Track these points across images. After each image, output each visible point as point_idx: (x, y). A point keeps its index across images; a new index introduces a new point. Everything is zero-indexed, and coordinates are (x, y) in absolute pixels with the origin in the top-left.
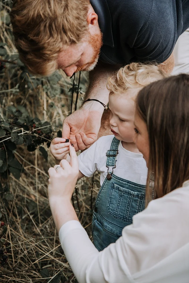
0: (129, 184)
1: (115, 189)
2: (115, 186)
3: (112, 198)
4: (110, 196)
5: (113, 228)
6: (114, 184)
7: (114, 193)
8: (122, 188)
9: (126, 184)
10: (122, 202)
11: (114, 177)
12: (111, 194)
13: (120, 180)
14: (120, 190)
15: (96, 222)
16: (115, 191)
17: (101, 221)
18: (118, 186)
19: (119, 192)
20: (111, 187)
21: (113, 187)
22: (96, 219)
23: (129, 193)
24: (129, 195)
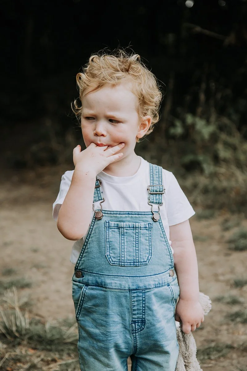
1: (113, 228)
2: (111, 224)
3: (111, 242)
4: (108, 239)
6: (109, 222)
7: (112, 233)
8: (122, 223)
9: (126, 217)
10: (127, 241)
11: (107, 214)
12: (108, 236)
13: (116, 214)
14: (121, 228)
15: (85, 290)
16: (112, 231)
17: (97, 282)
18: (116, 223)
19: (119, 230)
20: (106, 228)
21: (109, 226)
22: (84, 286)
23: (134, 226)
24: (134, 230)
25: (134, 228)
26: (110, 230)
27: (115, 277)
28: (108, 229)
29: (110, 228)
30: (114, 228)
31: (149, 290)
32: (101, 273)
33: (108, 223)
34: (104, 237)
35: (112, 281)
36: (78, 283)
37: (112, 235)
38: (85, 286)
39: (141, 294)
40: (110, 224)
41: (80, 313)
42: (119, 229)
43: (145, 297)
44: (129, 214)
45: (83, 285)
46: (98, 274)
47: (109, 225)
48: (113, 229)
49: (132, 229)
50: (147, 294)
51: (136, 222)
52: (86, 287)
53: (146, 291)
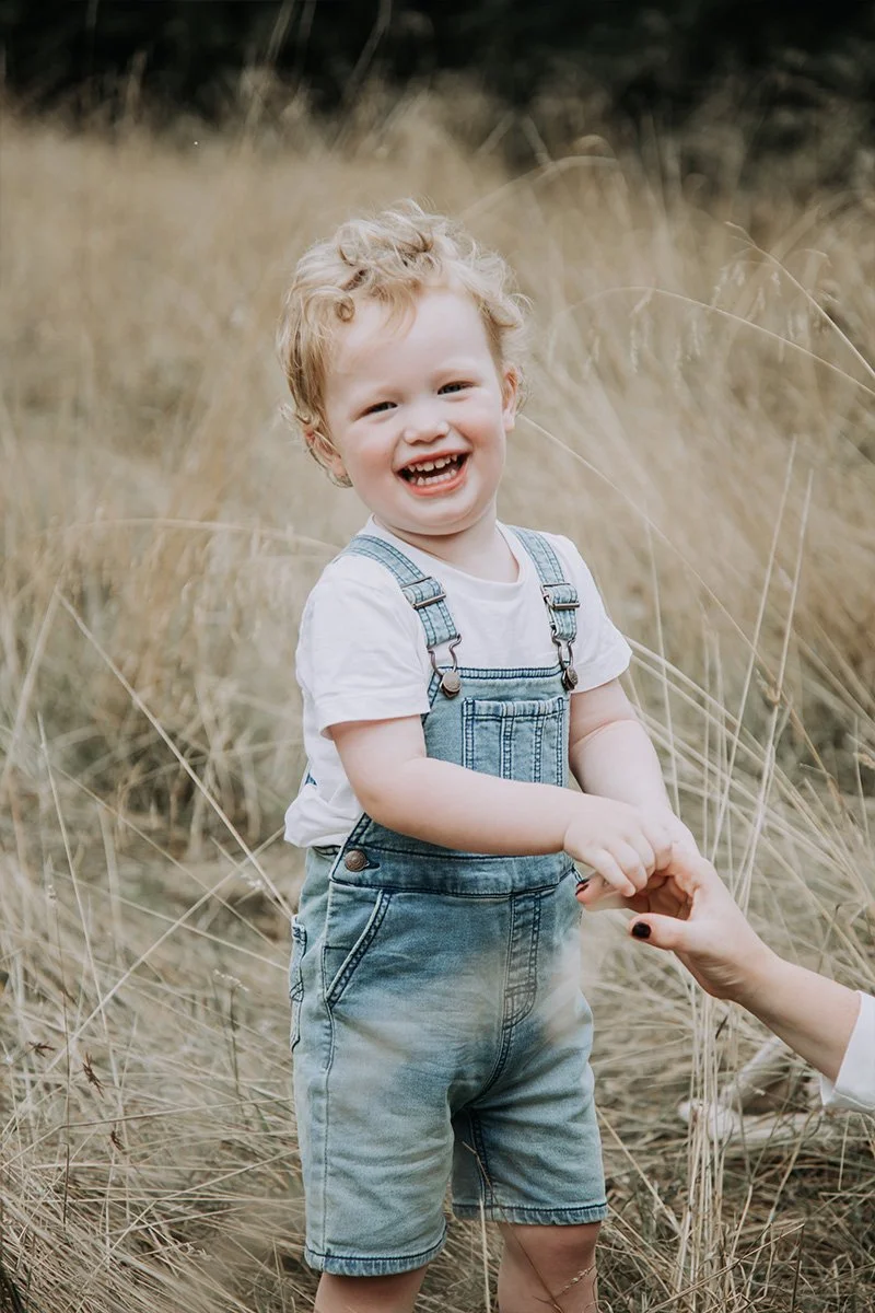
0: (527, 680)
1: (482, 720)
2: (480, 708)
3: (477, 759)
4: (470, 754)
5: (498, 870)
6: (473, 703)
7: (481, 735)
8: (509, 703)
9: (518, 685)
10: (516, 756)
11: (469, 677)
12: (470, 744)
13: (494, 678)
14: (506, 717)
15: (385, 903)
16: (482, 727)
17: (426, 879)
18: (492, 703)
19: (499, 724)
20: (467, 720)
21: (473, 715)
22: (377, 893)
23: (534, 711)
24: (532, 721)
25: (535, 716)
26: (476, 726)
27: (483, 863)
28: (470, 723)
29: (477, 720)
30: (486, 720)
31: (550, 891)
32: (443, 854)
33: (470, 707)
34: (458, 748)
35: (477, 874)
36: (352, 888)
37: (479, 739)
38: (383, 893)
39: (532, 904)
40: (477, 709)
41: (348, 980)
42: (501, 721)
43: (539, 913)
44: (523, 676)
45: (374, 890)
46: (433, 856)
47: (473, 710)
48: (484, 723)
49: (530, 718)
50: (546, 902)
51: (537, 699)
52: (387, 896)
53: (543, 894)
